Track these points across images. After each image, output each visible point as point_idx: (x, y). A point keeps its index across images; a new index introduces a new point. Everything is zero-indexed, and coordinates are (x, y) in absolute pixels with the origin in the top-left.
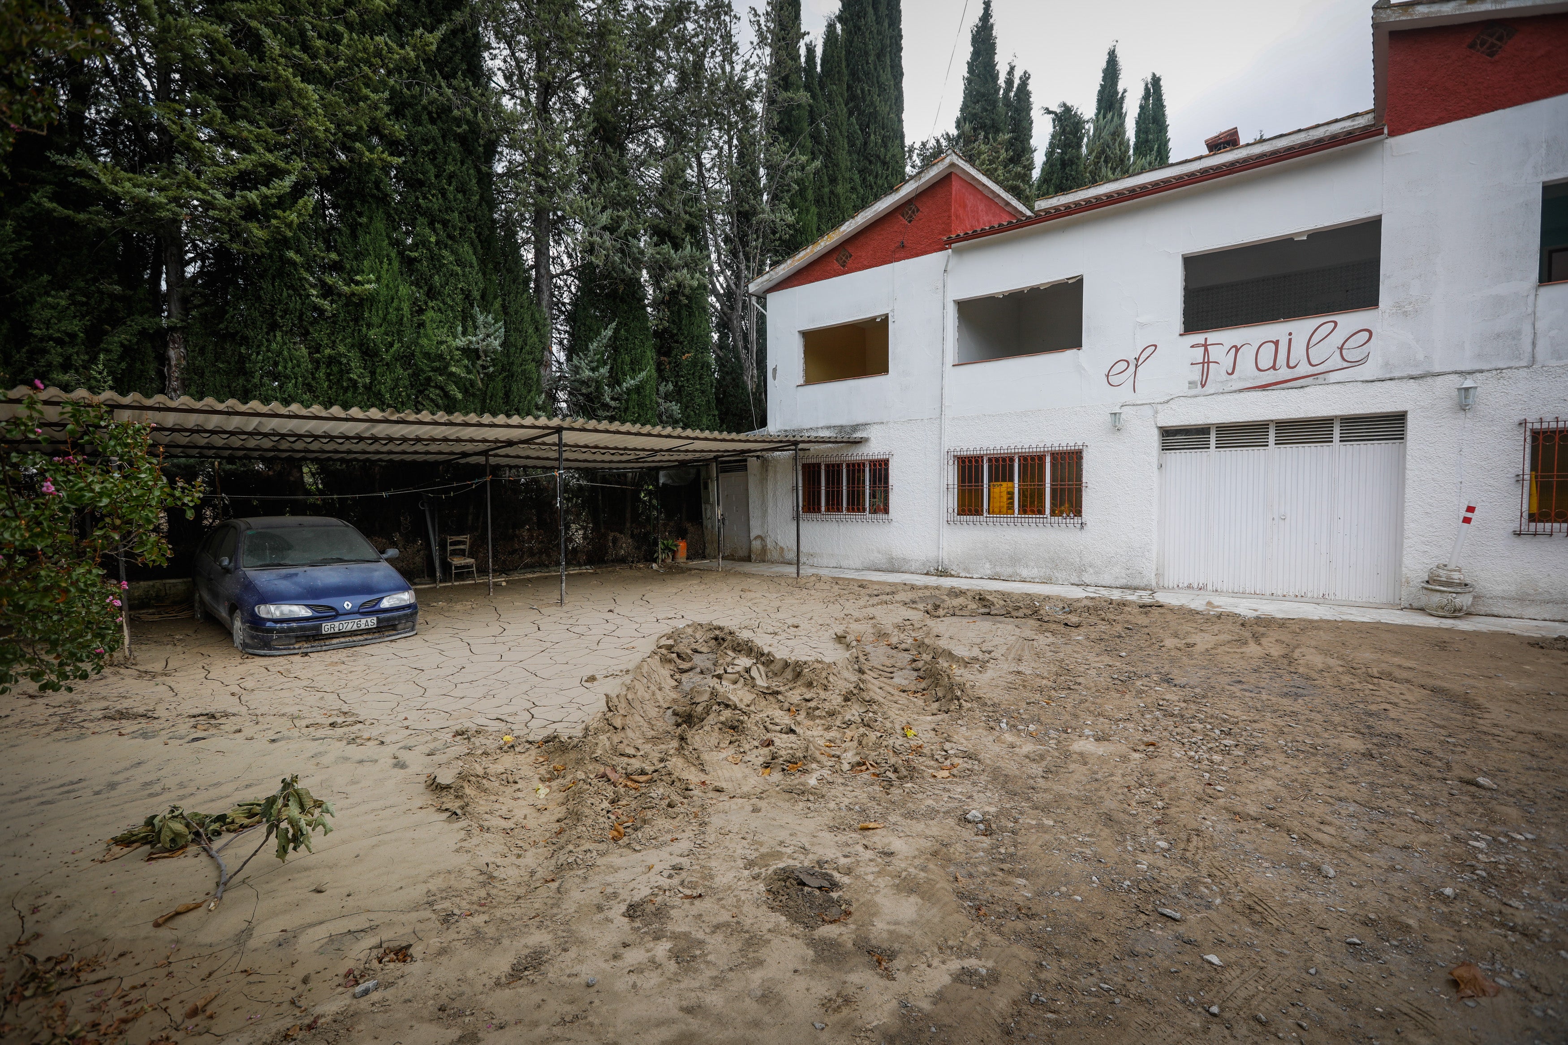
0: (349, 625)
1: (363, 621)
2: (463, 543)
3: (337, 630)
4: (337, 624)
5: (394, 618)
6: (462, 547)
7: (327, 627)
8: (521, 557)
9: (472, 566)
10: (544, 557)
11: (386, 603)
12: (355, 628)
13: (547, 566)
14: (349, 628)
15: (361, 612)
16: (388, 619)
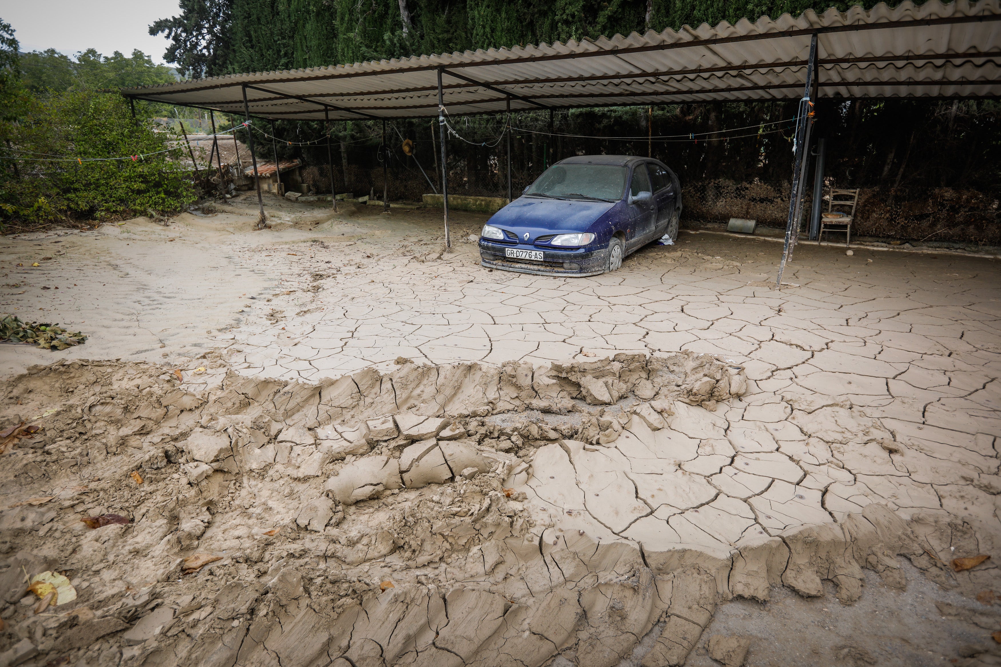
0: (523, 254)
1: (533, 253)
2: (851, 198)
3: (515, 257)
4: (515, 250)
5: (558, 257)
6: (848, 203)
7: (510, 252)
8: (933, 225)
9: (845, 226)
10: (971, 229)
11: (557, 241)
12: (527, 257)
13: (976, 243)
14: (523, 257)
15: (534, 243)
16: (553, 256)
